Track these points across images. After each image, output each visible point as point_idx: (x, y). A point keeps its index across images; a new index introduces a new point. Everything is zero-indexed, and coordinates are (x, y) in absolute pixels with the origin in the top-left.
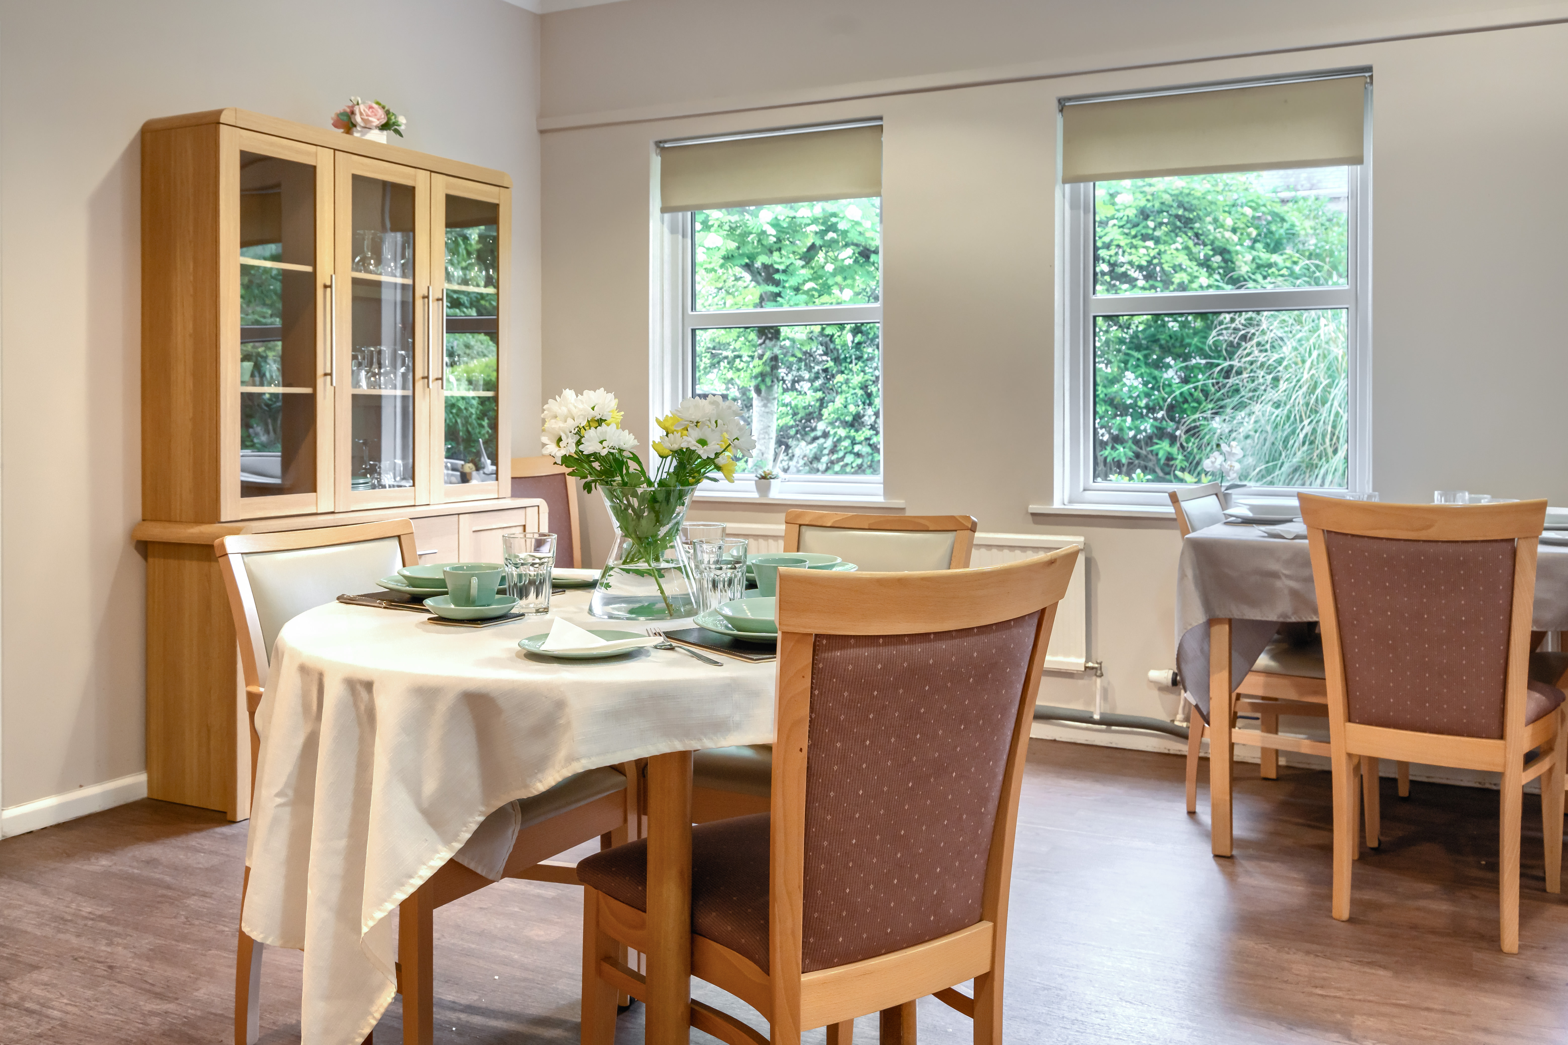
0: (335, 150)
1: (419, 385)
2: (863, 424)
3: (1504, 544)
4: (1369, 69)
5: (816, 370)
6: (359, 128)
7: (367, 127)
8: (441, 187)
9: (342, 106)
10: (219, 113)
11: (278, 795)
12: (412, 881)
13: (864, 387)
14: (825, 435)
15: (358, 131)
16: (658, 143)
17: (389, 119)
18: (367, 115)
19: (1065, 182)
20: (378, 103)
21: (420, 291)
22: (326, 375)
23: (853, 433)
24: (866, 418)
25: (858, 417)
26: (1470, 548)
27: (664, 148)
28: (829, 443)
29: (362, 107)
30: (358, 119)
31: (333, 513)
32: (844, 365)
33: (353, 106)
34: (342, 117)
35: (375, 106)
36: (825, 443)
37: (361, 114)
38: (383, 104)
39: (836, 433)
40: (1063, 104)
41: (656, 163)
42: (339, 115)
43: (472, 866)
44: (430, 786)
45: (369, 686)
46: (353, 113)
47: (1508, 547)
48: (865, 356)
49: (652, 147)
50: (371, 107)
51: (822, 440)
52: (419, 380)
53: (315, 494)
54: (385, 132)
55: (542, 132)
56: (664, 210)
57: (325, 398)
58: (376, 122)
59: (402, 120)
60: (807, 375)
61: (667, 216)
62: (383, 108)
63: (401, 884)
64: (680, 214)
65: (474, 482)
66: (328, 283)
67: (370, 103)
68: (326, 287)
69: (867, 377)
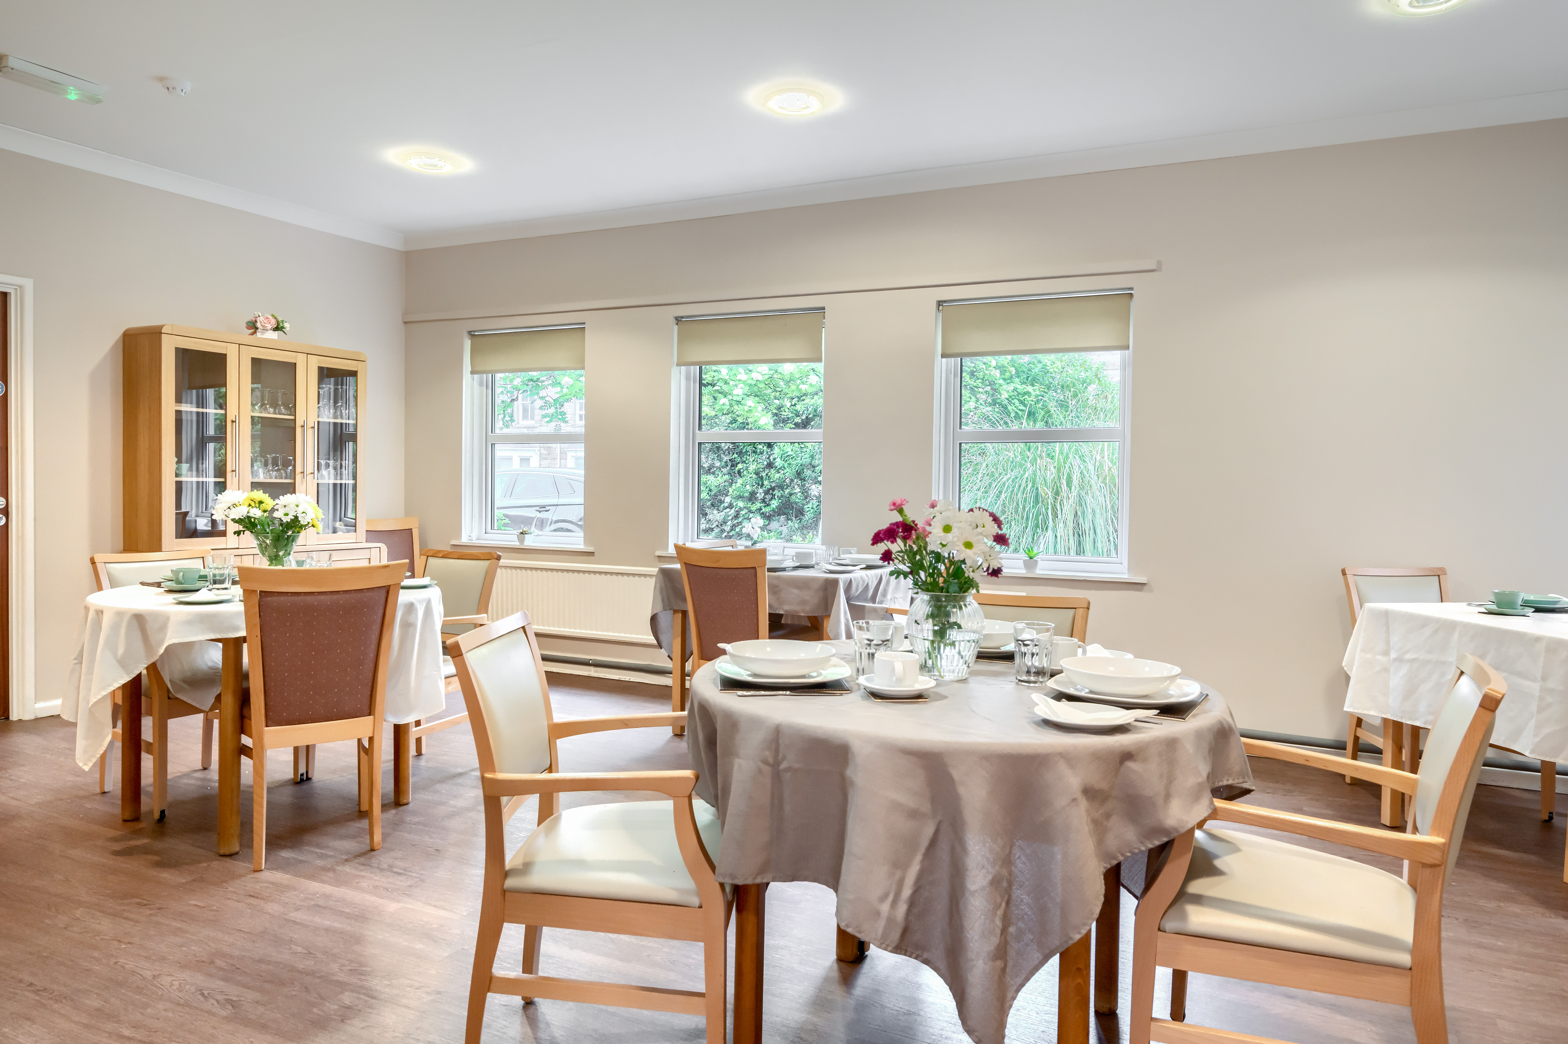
0: (239, 344)
1: (298, 477)
2: (756, 499)
3: (751, 570)
4: (824, 308)
5: (725, 460)
6: (259, 330)
7: (265, 329)
8: (315, 363)
9: (251, 318)
10: (161, 327)
11: (75, 659)
12: (110, 688)
13: (757, 473)
14: (731, 506)
15: (259, 332)
16: (470, 333)
17: (278, 325)
18: (264, 323)
19: (678, 365)
20: (273, 316)
21: (299, 423)
22: (233, 471)
23: (749, 505)
24: (758, 495)
25: (753, 494)
26: (737, 572)
27: (471, 335)
28: (732, 512)
29: (261, 318)
30: (259, 325)
31: (238, 548)
32: (745, 457)
33: (256, 317)
34: (249, 324)
35: (270, 317)
36: (730, 511)
37: (261, 322)
38: (276, 316)
39: (737, 504)
40: (678, 320)
41: (467, 343)
42: (248, 323)
43: (189, 702)
44: (121, 651)
45: (102, 612)
46: (256, 321)
47: (752, 571)
48: (758, 451)
49: (466, 334)
50: (267, 318)
51: (728, 510)
52: (298, 474)
53: (225, 538)
54: (277, 332)
55: (405, 323)
56: (472, 373)
57: (232, 484)
58: (269, 327)
59: (286, 325)
60: (718, 464)
61: (476, 376)
62: (275, 318)
63: (104, 689)
64: (485, 375)
65: (340, 533)
66: (234, 420)
67: (267, 315)
68: (233, 422)
69: (759, 466)
